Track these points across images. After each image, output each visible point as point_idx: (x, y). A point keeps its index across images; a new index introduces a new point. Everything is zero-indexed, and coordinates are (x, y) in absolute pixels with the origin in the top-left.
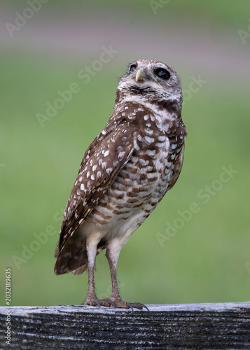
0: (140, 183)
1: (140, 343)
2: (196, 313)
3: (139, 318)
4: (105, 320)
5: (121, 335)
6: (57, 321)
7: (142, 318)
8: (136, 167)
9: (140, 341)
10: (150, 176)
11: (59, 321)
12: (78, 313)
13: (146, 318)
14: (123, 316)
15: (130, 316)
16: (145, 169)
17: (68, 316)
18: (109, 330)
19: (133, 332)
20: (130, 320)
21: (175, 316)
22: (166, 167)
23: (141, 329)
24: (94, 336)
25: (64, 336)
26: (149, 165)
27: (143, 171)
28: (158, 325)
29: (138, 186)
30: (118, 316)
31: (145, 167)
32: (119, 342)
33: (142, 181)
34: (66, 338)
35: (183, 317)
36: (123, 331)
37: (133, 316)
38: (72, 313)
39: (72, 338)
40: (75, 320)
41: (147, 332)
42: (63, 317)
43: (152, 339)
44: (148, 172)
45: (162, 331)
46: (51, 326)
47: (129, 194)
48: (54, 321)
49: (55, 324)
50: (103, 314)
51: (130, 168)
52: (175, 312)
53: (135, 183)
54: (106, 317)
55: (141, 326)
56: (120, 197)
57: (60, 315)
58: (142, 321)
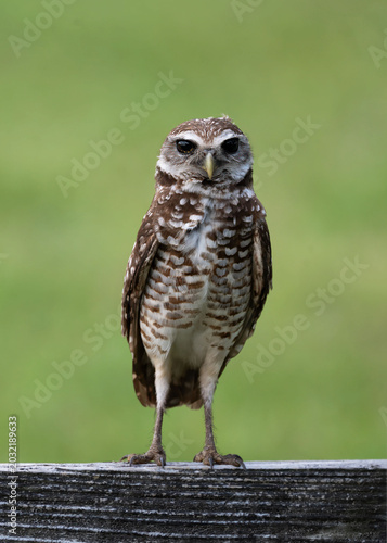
0: (177, 290)
1: (238, 515)
2: (357, 472)
3: (231, 479)
4: (157, 481)
5: (196, 503)
6: (52, 483)
7: (239, 479)
8: (168, 267)
9: (238, 511)
10: (190, 279)
11: (56, 482)
12: (97, 472)
13: (246, 480)
14: (198, 476)
15: (212, 476)
16: (181, 270)
17: (75, 476)
18: (168, 496)
19: (220, 499)
20: (213, 483)
21: (312, 476)
22: (217, 266)
23: (238, 494)
24: (135, 504)
25: (71, 505)
26: (185, 264)
27: (178, 272)
28: (277, 489)
29: (177, 295)
30: (186, 475)
31: (180, 266)
32: (193, 513)
33: (179, 287)
34: (74, 508)
35: (331, 477)
36: (198, 498)
37: (218, 476)
38: (85, 471)
39: (88, 508)
40: (92, 482)
41: (252, 499)
42: (65, 477)
43: (262, 508)
44: (187, 274)
45: (286, 498)
46: (41, 491)
47: (167, 306)
48: (47, 483)
49: (49, 487)
50: (154, 474)
51: (162, 268)
52: (311, 470)
53: (171, 290)
54: (159, 477)
55: (239, 490)
56: (156, 309)
57: (58, 475)
58: (239, 483)
